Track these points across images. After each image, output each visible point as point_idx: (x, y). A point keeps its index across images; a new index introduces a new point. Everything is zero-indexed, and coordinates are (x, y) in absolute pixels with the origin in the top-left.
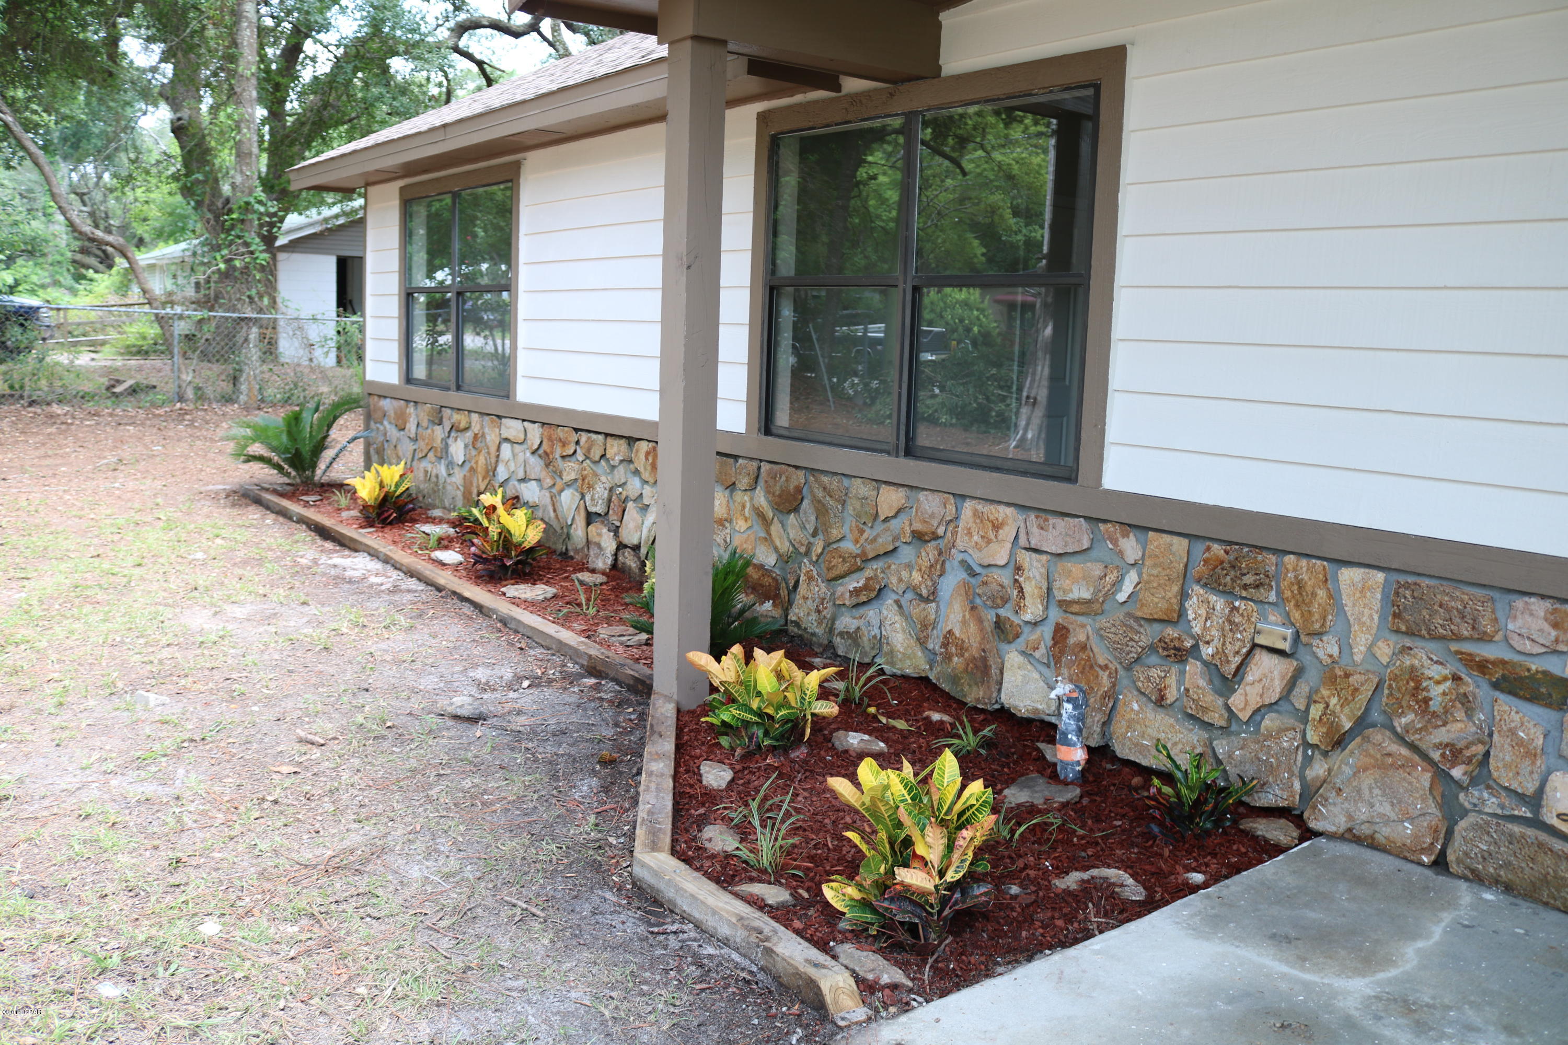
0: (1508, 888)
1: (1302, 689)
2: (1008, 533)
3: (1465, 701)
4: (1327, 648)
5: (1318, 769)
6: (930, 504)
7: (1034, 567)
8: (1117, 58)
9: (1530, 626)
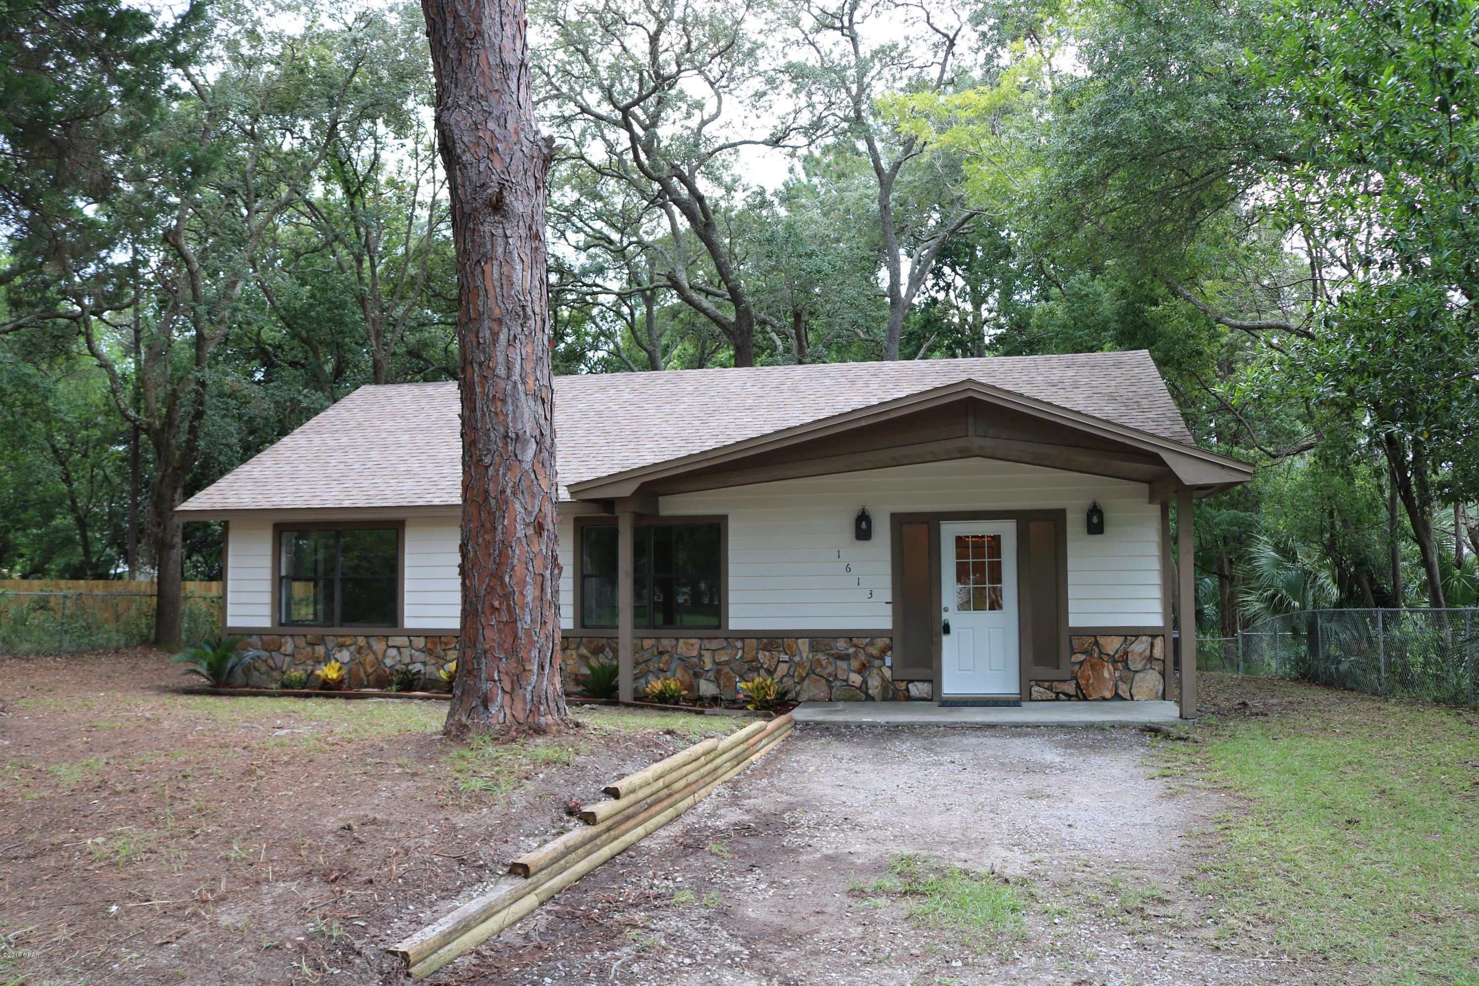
0: (845, 700)
1: (792, 669)
2: (697, 646)
3: (830, 663)
4: (797, 659)
5: (798, 688)
6: (665, 642)
7: (707, 655)
8: (725, 518)
9: (841, 644)
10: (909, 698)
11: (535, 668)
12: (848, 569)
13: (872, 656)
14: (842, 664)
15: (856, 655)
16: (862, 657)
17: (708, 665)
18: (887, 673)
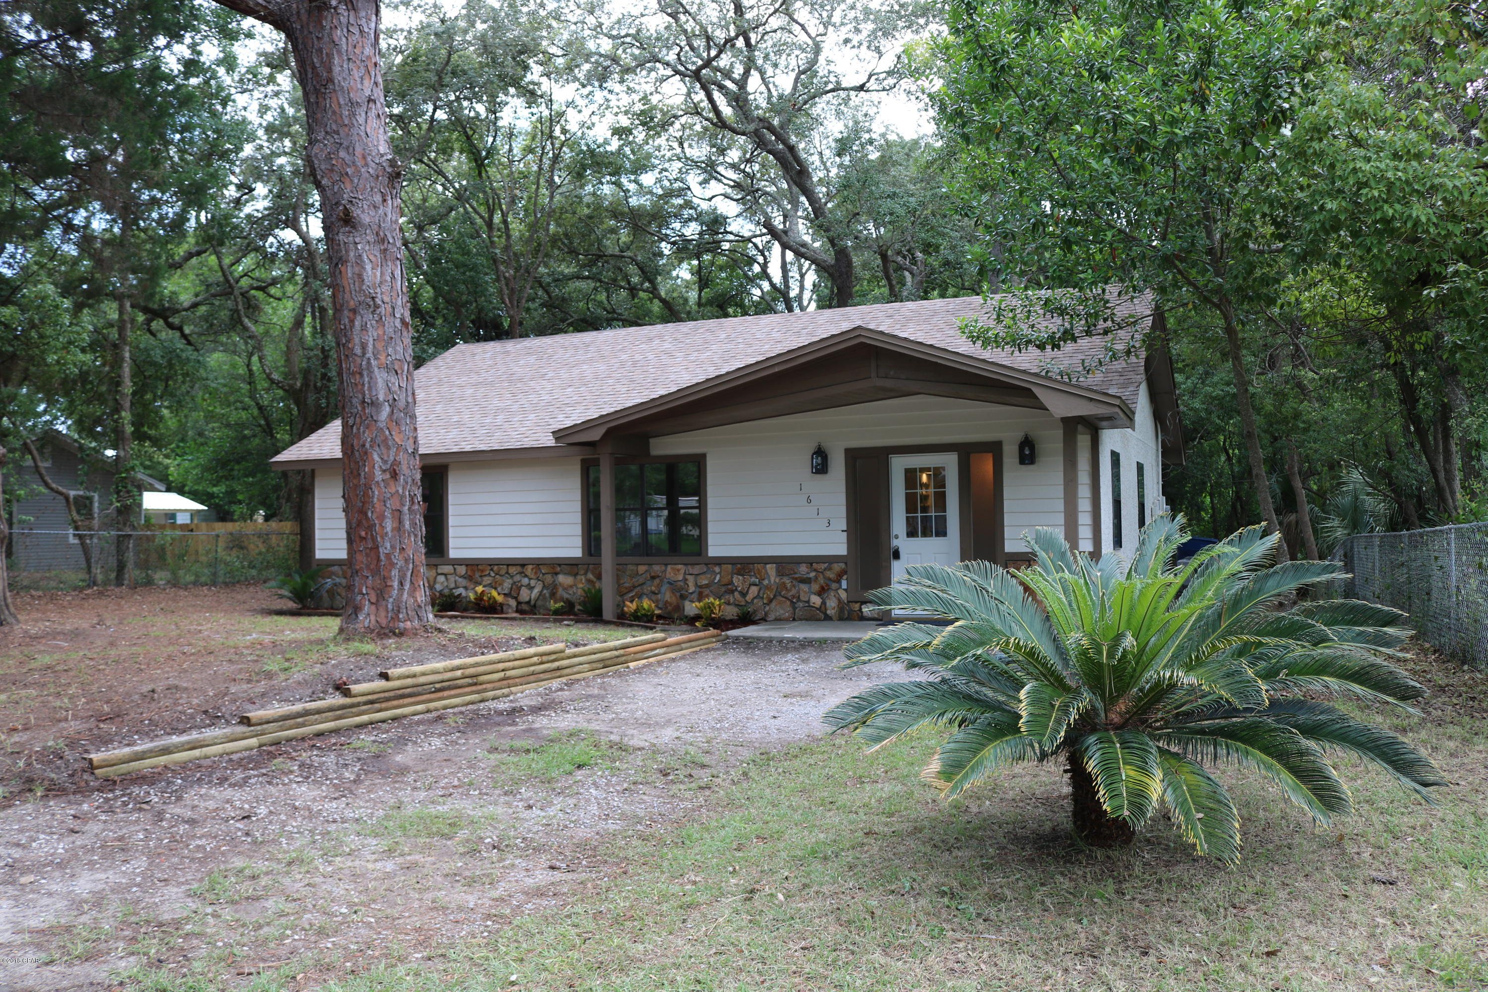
0: (807, 620)
1: (762, 592)
2: (682, 571)
3: (794, 586)
4: (766, 582)
5: (766, 608)
6: (656, 568)
7: (691, 579)
8: (703, 456)
9: (803, 569)
10: (862, 618)
11: (396, 584)
12: (809, 501)
13: (830, 579)
14: (804, 587)
15: (816, 578)
16: (821, 581)
17: (692, 589)
18: (843, 595)
